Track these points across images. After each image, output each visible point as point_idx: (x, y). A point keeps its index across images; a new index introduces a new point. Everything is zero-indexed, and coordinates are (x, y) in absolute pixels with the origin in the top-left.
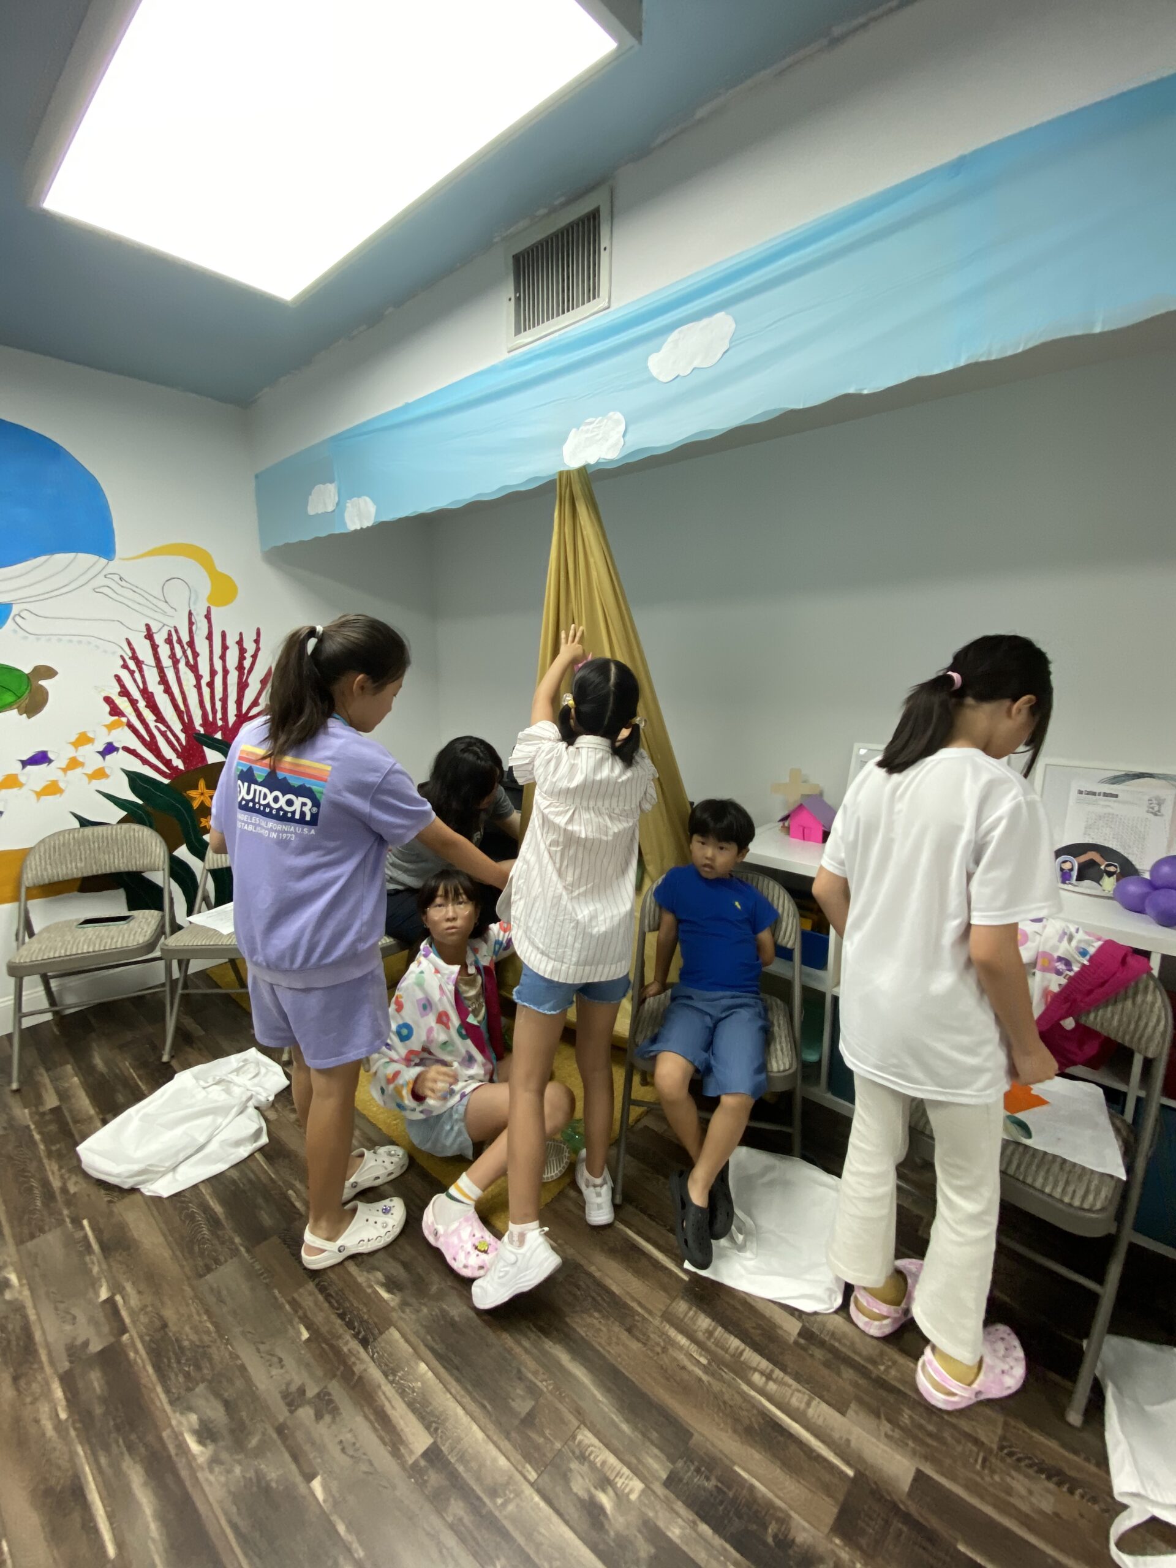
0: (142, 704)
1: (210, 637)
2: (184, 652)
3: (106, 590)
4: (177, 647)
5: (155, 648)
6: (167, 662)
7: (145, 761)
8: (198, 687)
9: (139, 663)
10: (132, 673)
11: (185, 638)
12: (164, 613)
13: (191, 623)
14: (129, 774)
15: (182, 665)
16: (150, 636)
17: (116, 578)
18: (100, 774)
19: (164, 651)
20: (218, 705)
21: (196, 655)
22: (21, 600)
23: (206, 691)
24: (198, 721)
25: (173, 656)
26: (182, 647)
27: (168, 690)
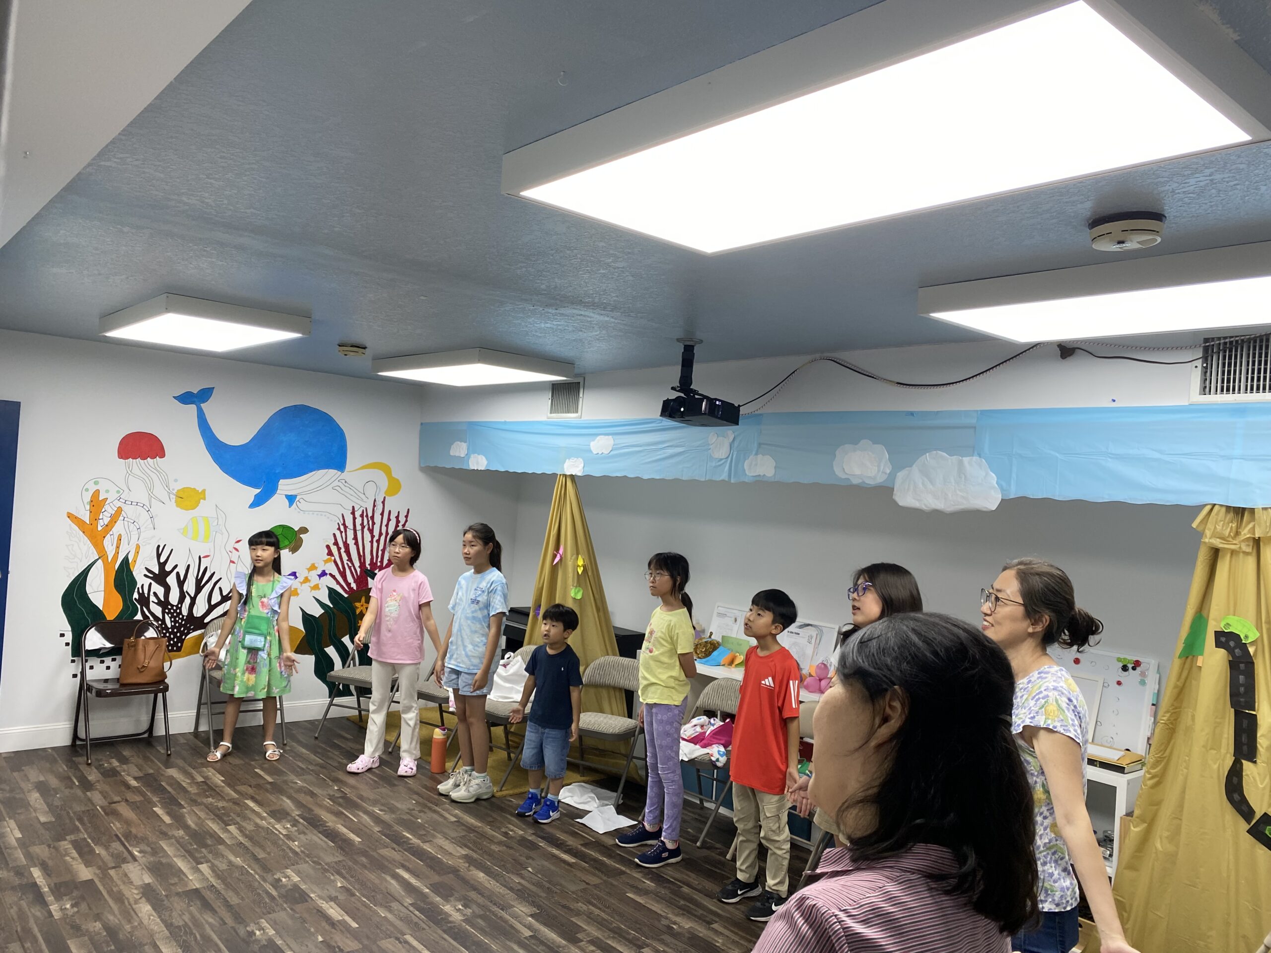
0: (343, 550)
1: (382, 514)
2: (368, 522)
3: (337, 488)
4: (365, 519)
5: (354, 519)
6: (359, 527)
7: (338, 583)
8: (372, 542)
9: (346, 527)
10: (341, 532)
11: (370, 514)
12: (362, 500)
13: (374, 506)
14: (329, 588)
15: (366, 529)
16: (353, 513)
17: (343, 481)
18: (316, 587)
19: (359, 521)
20: (380, 553)
21: (374, 523)
22: (300, 494)
23: (375, 544)
24: (368, 562)
25: (362, 524)
26: (368, 519)
27: (356, 543)
